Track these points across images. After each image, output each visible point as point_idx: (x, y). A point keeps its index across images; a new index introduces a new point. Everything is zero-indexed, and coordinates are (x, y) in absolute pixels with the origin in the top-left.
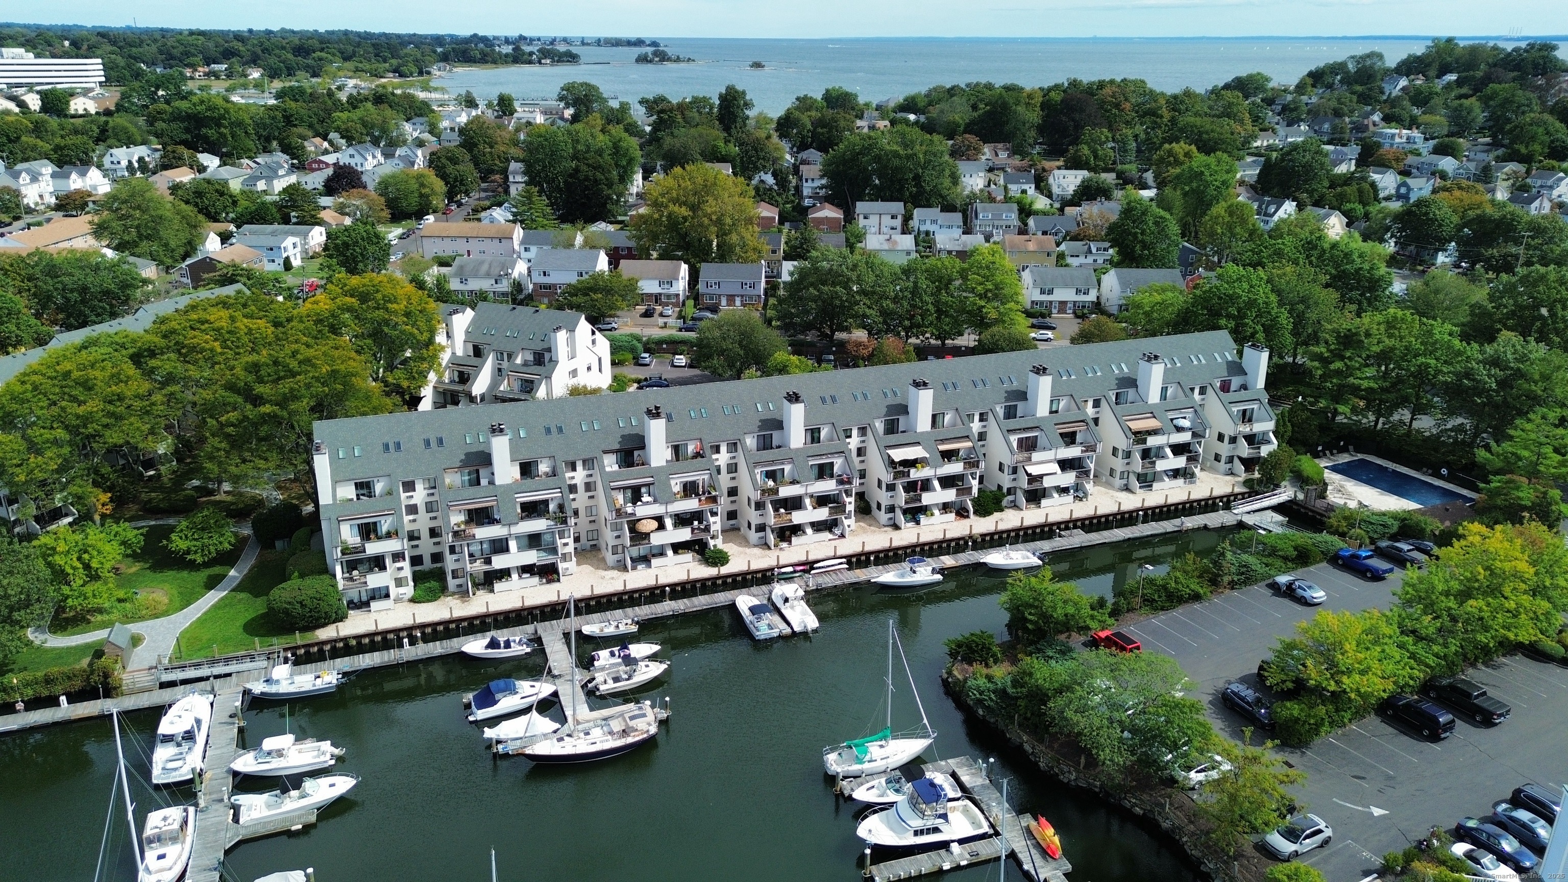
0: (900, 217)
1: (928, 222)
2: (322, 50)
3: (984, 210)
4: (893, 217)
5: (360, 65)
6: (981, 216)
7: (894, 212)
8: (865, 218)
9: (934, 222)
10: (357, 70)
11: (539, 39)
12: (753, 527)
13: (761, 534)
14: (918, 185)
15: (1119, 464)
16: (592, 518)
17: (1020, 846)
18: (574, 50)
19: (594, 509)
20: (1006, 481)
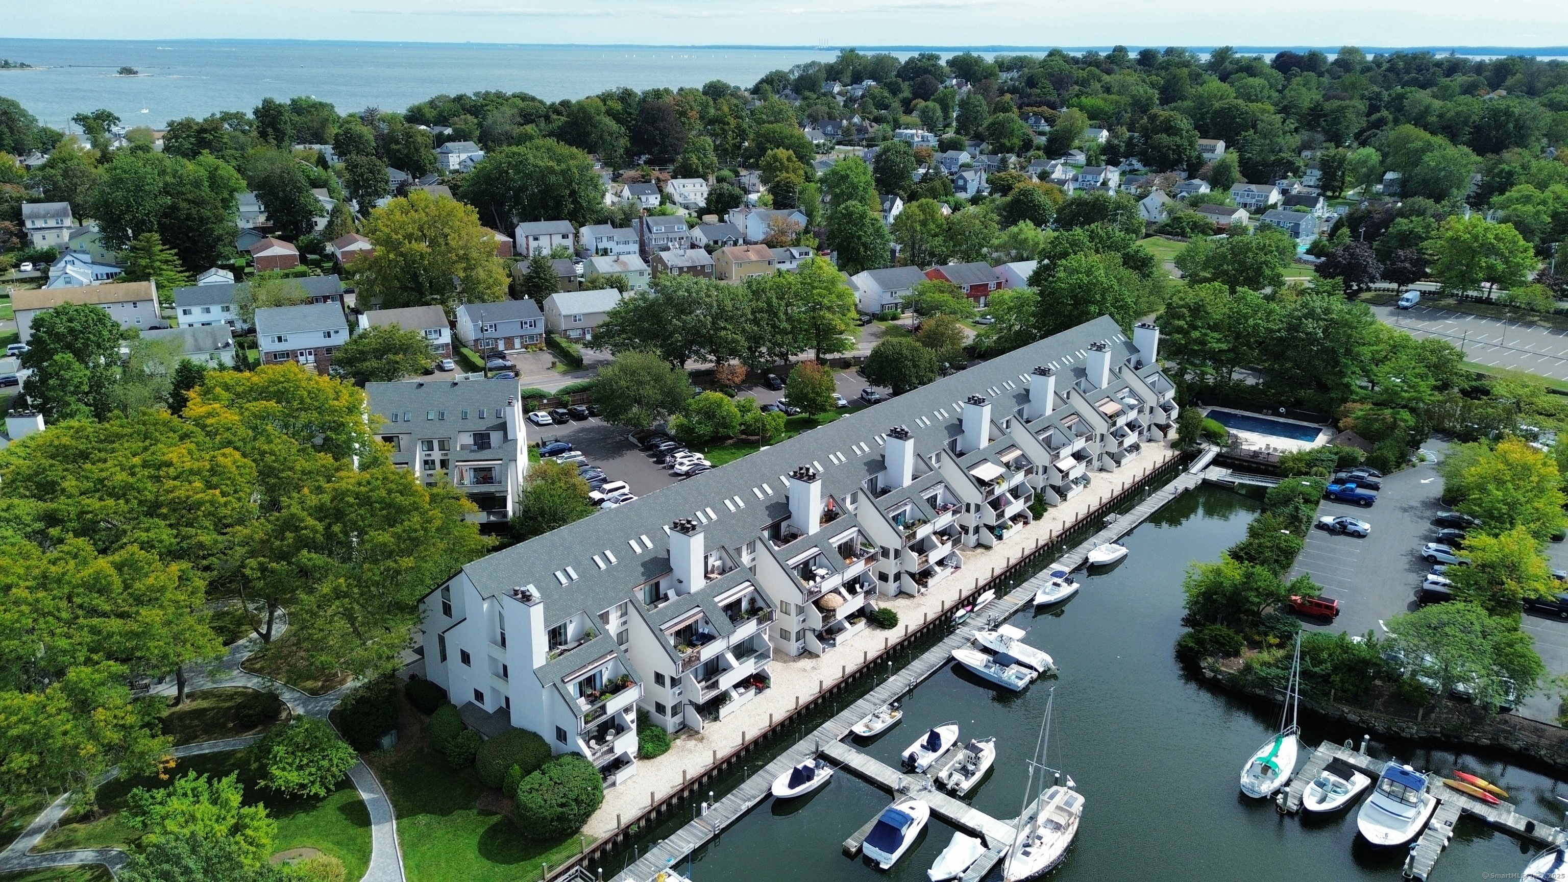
0: (571, 236)
1: (605, 239)
3: (657, 224)
4: (563, 237)
6: (654, 230)
7: (564, 231)
8: (536, 239)
9: (610, 239)
12: (891, 579)
13: (897, 583)
14: (575, 202)
15: (1098, 448)
17: (1463, 802)
20: (1040, 482)
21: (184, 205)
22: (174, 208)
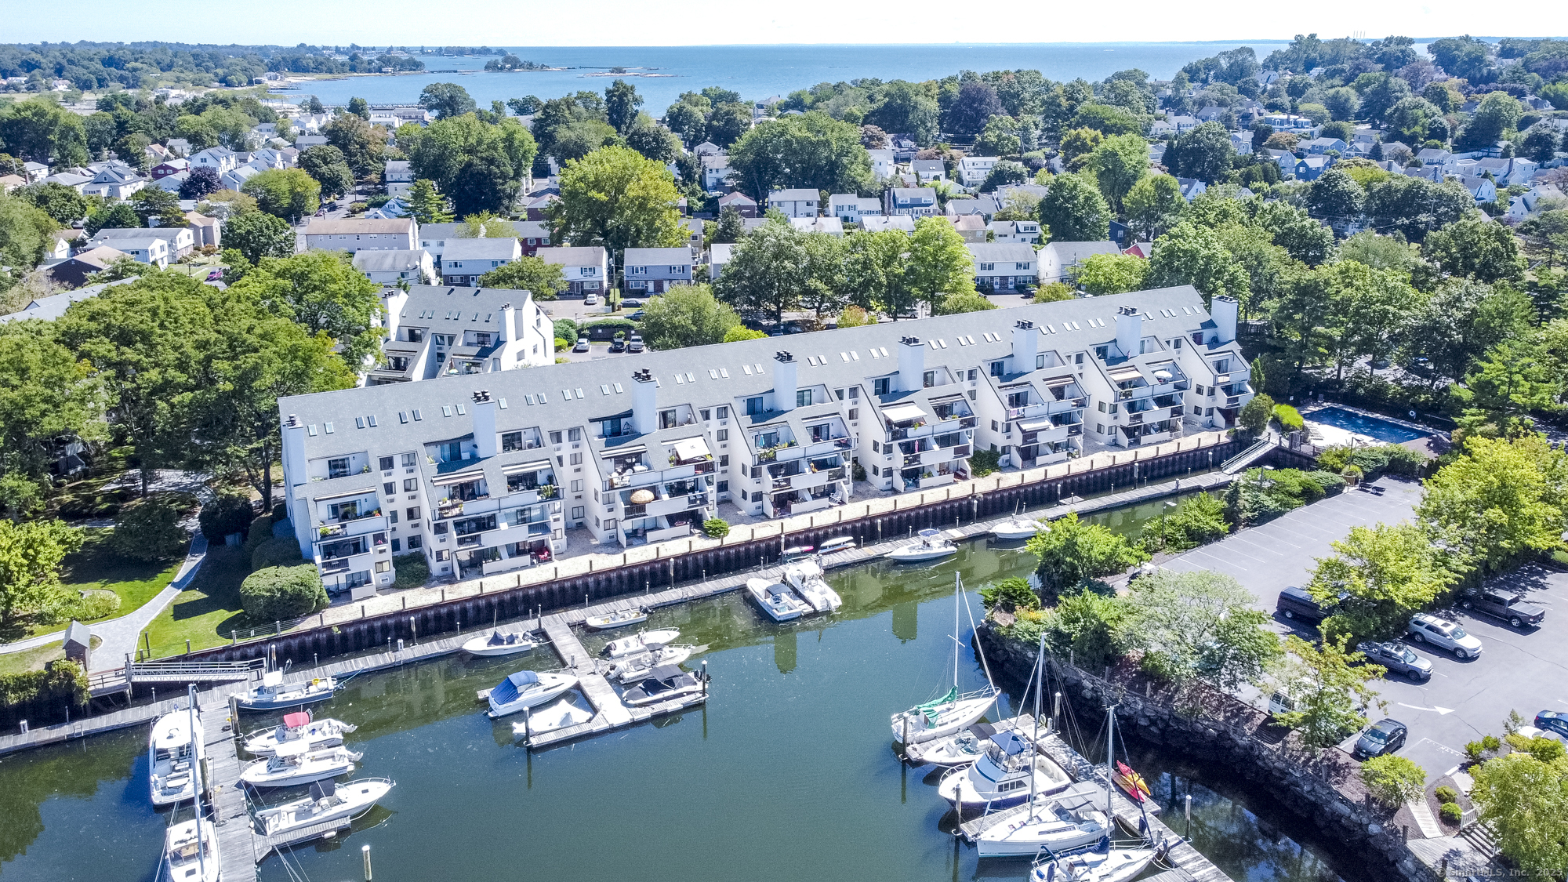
0: (815, 203)
2: (136, 60)
3: (903, 195)
4: (808, 204)
5: (182, 75)
7: (809, 199)
8: (780, 206)
10: (178, 80)
11: (374, 49)
12: (749, 497)
13: (759, 503)
14: (831, 171)
15: (1106, 419)
16: (578, 494)
18: (418, 59)
19: (580, 483)
20: (999, 439)
21: (476, 161)
22: (469, 165)
